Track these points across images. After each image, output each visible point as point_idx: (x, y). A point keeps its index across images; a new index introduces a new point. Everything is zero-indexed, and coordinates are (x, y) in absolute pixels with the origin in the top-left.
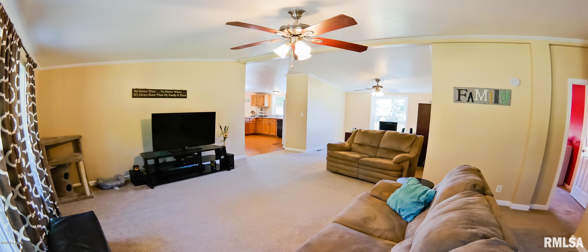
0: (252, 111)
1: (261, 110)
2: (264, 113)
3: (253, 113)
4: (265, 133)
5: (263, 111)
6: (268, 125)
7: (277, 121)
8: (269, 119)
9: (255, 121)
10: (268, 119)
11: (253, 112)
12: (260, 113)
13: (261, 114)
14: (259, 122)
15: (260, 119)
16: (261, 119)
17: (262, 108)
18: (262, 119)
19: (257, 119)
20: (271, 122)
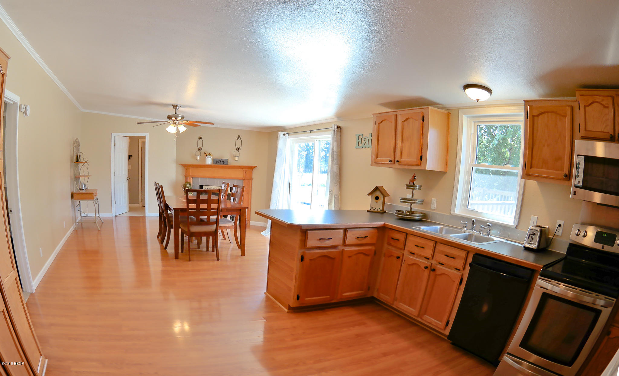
0: (377, 189)
1: (411, 186)
2: (422, 202)
3: (377, 198)
4: (404, 307)
5: (418, 195)
6: (426, 272)
7: (470, 260)
8: (436, 242)
9: (374, 241)
10: (432, 244)
11: (378, 194)
12: (405, 200)
13: (405, 207)
14: (390, 248)
15: (397, 236)
16: (401, 237)
17: (414, 177)
18: (407, 234)
19: (383, 229)
20: (444, 259)
